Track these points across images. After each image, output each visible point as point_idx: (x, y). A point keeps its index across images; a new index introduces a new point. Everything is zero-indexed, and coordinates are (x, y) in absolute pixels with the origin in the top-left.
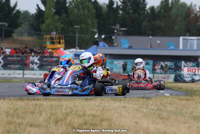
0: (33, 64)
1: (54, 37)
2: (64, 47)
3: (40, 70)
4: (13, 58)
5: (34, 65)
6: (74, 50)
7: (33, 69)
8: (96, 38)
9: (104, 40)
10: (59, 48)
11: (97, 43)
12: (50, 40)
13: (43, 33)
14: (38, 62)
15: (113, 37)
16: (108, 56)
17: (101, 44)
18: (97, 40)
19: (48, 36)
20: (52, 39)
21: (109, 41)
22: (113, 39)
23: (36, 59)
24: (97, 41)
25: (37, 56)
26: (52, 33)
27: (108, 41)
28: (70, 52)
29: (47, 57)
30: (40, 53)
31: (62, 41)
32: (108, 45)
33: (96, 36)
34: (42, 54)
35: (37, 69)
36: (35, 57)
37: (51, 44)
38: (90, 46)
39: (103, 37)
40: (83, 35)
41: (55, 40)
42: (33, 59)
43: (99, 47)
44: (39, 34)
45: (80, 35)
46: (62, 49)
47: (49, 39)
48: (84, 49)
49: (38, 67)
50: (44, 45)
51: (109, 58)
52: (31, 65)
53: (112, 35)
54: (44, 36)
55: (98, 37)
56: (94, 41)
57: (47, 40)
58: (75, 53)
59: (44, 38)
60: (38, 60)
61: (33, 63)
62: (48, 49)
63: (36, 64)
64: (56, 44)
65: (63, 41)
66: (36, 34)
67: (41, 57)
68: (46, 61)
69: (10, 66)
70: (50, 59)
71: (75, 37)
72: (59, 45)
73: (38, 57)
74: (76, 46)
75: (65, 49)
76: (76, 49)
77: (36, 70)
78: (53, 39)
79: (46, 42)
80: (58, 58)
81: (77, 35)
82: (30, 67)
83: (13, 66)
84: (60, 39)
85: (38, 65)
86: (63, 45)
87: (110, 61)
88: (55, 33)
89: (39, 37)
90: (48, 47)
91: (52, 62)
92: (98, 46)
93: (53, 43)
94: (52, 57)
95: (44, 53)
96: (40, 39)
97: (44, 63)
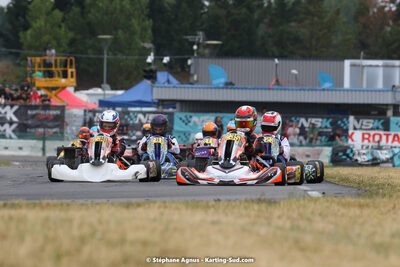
1: (53, 62)
2: (75, 84)
3: (20, 137)
5: (7, 126)
6: (99, 91)
7: (2, 136)
8: (149, 64)
9: (169, 67)
10: (64, 88)
11: (151, 75)
12: (42, 69)
13: (26, 52)
14: (15, 119)
15: (189, 62)
16: (178, 105)
17: (162, 76)
18: (153, 67)
19: (38, 59)
20: (47, 65)
21: (181, 71)
22: (189, 67)
23: (10, 113)
24: (151, 71)
25: (12, 106)
26: (48, 52)
27: (179, 70)
28: (88, 94)
29: (36, 107)
30: (19, 98)
31: (70, 71)
32: (177, 79)
33: (150, 59)
34: (25, 100)
35: (13, 136)
36: (8, 108)
37: (44, 76)
38: (137, 81)
39: (166, 60)
40: (120, 56)
41: (53, 69)
42: (3, 111)
43: (157, 85)
44: (17, 55)
45: (111, 57)
46: (71, 90)
47: (40, 66)
48: (121, 89)
49: (14, 131)
50: (29, 79)
51: (181, 111)
53: (186, 57)
54: (29, 59)
55: (155, 60)
56: (145, 71)
57: (36, 68)
58: (101, 98)
59: (29, 62)
60: (15, 113)
61: (2, 121)
62: (39, 89)
63: (11, 123)
64: (56, 78)
65: (74, 70)
66: (11, 53)
67: (20, 107)
68: (33, 116)
70: (42, 112)
71: (102, 60)
72: (63, 80)
73: (15, 108)
74: (102, 82)
75: (76, 89)
76: (103, 90)
77: (11, 138)
78: (50, 65)
79: (34, 72)
80: (62, 108)
81: (106, 56)
84: (66, 66)
85: (14, 126)
86: (72, 81)
87: (183, 115)
88: (53, 51)
89: (18, 61)
90: (38, 84)
91: (46, 118)
92: (153, 82)
93: (49, 74)
94: (47, 107)
95: (28, 98)
96: (19, 65)
97: (30, 122)
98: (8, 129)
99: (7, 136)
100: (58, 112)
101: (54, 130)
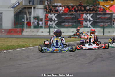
0: (86, 22)
3: (94, 27)
4: (66, 16)
7: (86, 27)
10: (112, 5)
14: (91, 19)
23: (89, 17)
25: (90, 14)
34: (96, 11)
36: (88, 15)
42: (86, 16)
49: (91, 24)
52: (84, 22)
60: (92, 17)
61: (86, 20)
63: (90, 21)
64: (109, 1)
67: (94, 14)
68: (99, 18)
69: (64, 24)
70: (103, 16)
72: (112, 2)
73: (91, 15)
77: (90, 27)
80: (111, 14)
82: (84, 24)
83: (67, 24)
90: (101, 4)
91: (105, 18)
94: (105, 14)
97: (98, 21)
98: (89, 24)
99: (88, 27)
100: (110, 16)
101: (108, 24)
